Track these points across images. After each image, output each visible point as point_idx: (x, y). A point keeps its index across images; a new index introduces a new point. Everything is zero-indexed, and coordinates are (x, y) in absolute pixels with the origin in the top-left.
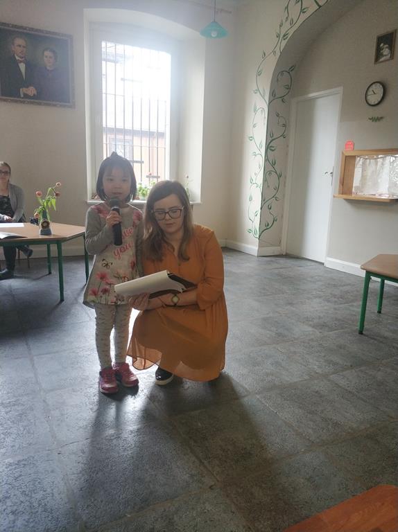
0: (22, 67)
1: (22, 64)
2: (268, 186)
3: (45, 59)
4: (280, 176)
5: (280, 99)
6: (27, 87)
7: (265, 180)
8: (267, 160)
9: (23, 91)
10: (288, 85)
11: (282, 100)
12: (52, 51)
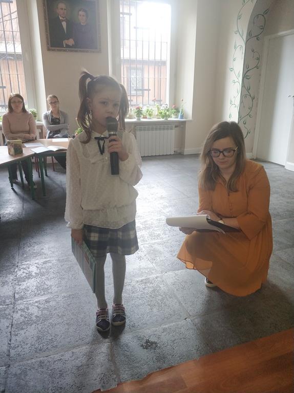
0: (64, 24)
1: (64, 22)
2: (244, 107)
3: (80, 17)
4: (253, 99)
5: (256, 38)
6: (68, 39)
7: (242, 102)
8: (243, 86)
9: (65, 42)
10: (262, 26)
11: (257, 39)
12: (84, 11)
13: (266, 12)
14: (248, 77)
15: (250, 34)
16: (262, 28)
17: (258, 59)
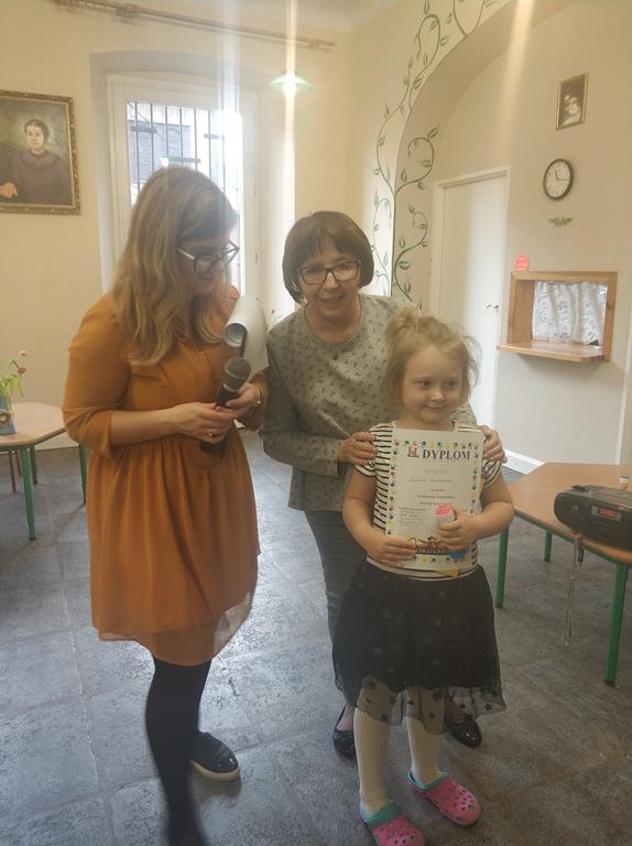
3: (29, 137)
5: (416, 184)
6: (3, 184)
8: (395, 283)
10: (428, 161)
11: (419, 186)
12: (40, 124)
13: (433, 134)
14: (404, 265)
15: (403, 176)
16: (428, 164)
17: (424, 227)
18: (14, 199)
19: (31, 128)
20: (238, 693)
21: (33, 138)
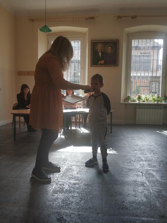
6: (101, 61)
12: (111, 46)
18: (104, 64)
19: (109, 48)
20: (143, 175)
21: (109, 50)
